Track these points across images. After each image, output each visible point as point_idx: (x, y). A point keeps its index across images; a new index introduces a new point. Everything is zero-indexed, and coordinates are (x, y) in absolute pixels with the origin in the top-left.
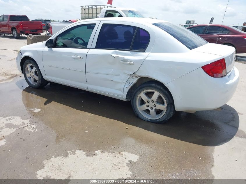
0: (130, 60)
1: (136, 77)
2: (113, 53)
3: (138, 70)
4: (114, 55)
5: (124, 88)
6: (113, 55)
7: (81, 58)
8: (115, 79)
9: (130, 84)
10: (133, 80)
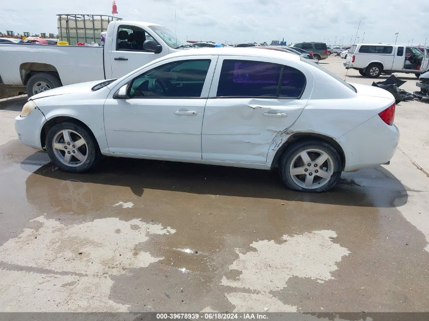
0: (281, 112)
1: (288, 134)
2: (251, 103)
3: (294, 123)
4: (254, 106)
5: (269, 151)
6: (251, 106)
7: (194, 113)
8: (254, 139)
9: (277, 145)
10: (281, 138)
